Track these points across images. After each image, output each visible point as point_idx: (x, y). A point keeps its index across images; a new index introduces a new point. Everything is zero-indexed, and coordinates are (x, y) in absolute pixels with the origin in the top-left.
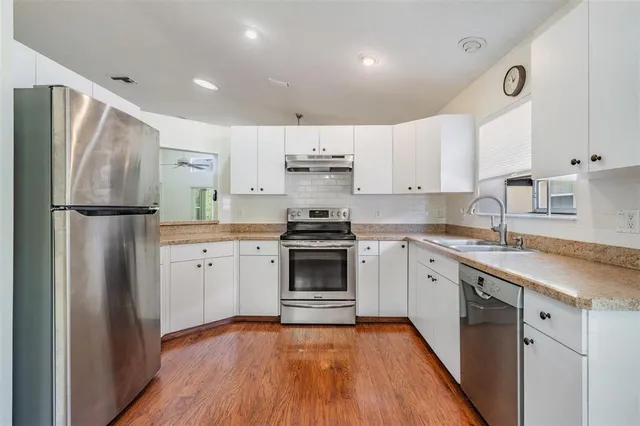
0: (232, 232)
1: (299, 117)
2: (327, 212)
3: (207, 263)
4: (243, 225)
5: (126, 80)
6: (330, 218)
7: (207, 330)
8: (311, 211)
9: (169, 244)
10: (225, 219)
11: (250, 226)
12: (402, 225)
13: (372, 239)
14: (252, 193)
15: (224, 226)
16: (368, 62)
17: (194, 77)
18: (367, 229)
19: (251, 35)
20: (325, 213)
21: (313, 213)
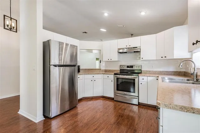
0: (105, 72)
1: (132, 35)
2: (133, 66)
3: (94, 80)
4: (108, 70)
5: (86, 32)
6: (134, 68)
7: (94, 98)
8: (127, 66)
9: (84, 74)
10: (103, 68)
11: (110, 70)
12: (163, 71)
13: (145, 76)
14: (108, 60)
15: (103, 70)
16: (143, 14)
17: (100, 29)
18: (148, 72)
19: (106, 14)
20: (132, 67)
21: (128, 67)
